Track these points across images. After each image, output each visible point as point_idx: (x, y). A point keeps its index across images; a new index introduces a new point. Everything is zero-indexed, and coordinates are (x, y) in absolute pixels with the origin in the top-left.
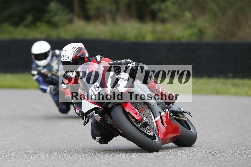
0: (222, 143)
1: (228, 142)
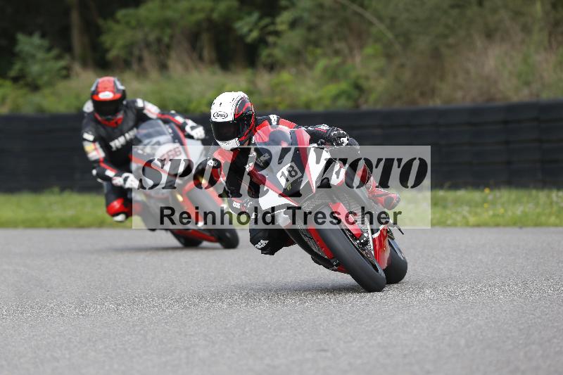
0: (415, 331)
1: (427, 329)
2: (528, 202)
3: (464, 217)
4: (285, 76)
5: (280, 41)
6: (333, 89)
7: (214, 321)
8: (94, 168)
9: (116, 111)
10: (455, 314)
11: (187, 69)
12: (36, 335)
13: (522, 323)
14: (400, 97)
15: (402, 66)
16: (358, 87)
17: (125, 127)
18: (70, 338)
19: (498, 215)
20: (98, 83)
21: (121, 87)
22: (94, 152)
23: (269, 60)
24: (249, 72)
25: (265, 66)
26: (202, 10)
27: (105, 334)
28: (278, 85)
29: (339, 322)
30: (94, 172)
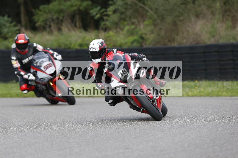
0: (166, 141)
1: (171, 140)
2: (214, 86)
3: (187, 92)
4: (111, 33)
5: (109, 19)
6: (131, 39)
7: (81, 137)
8: (16, 71)
9: (25, 48)
10: (183, 133)
11: (69, 30)
12: (6, 143)
13: (211, 137)
14: (160, 42)
15: (161, 29)
16: (142, 38)
17: (29, 55)
18: (20, 144)
19: (201, 92)
20: (18, 36)
21: (28, 38)
22: (16, 64)
23: (104, 27)
24: (96, 31)
25: (102, 29)
26: (76, 6)
27: (35, 142)
28: (108, 37)
29: (134, 137)
30: (16, 73)
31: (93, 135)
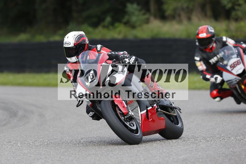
5: (240, 8)
23: (236, 17)
31: (221, 130)
